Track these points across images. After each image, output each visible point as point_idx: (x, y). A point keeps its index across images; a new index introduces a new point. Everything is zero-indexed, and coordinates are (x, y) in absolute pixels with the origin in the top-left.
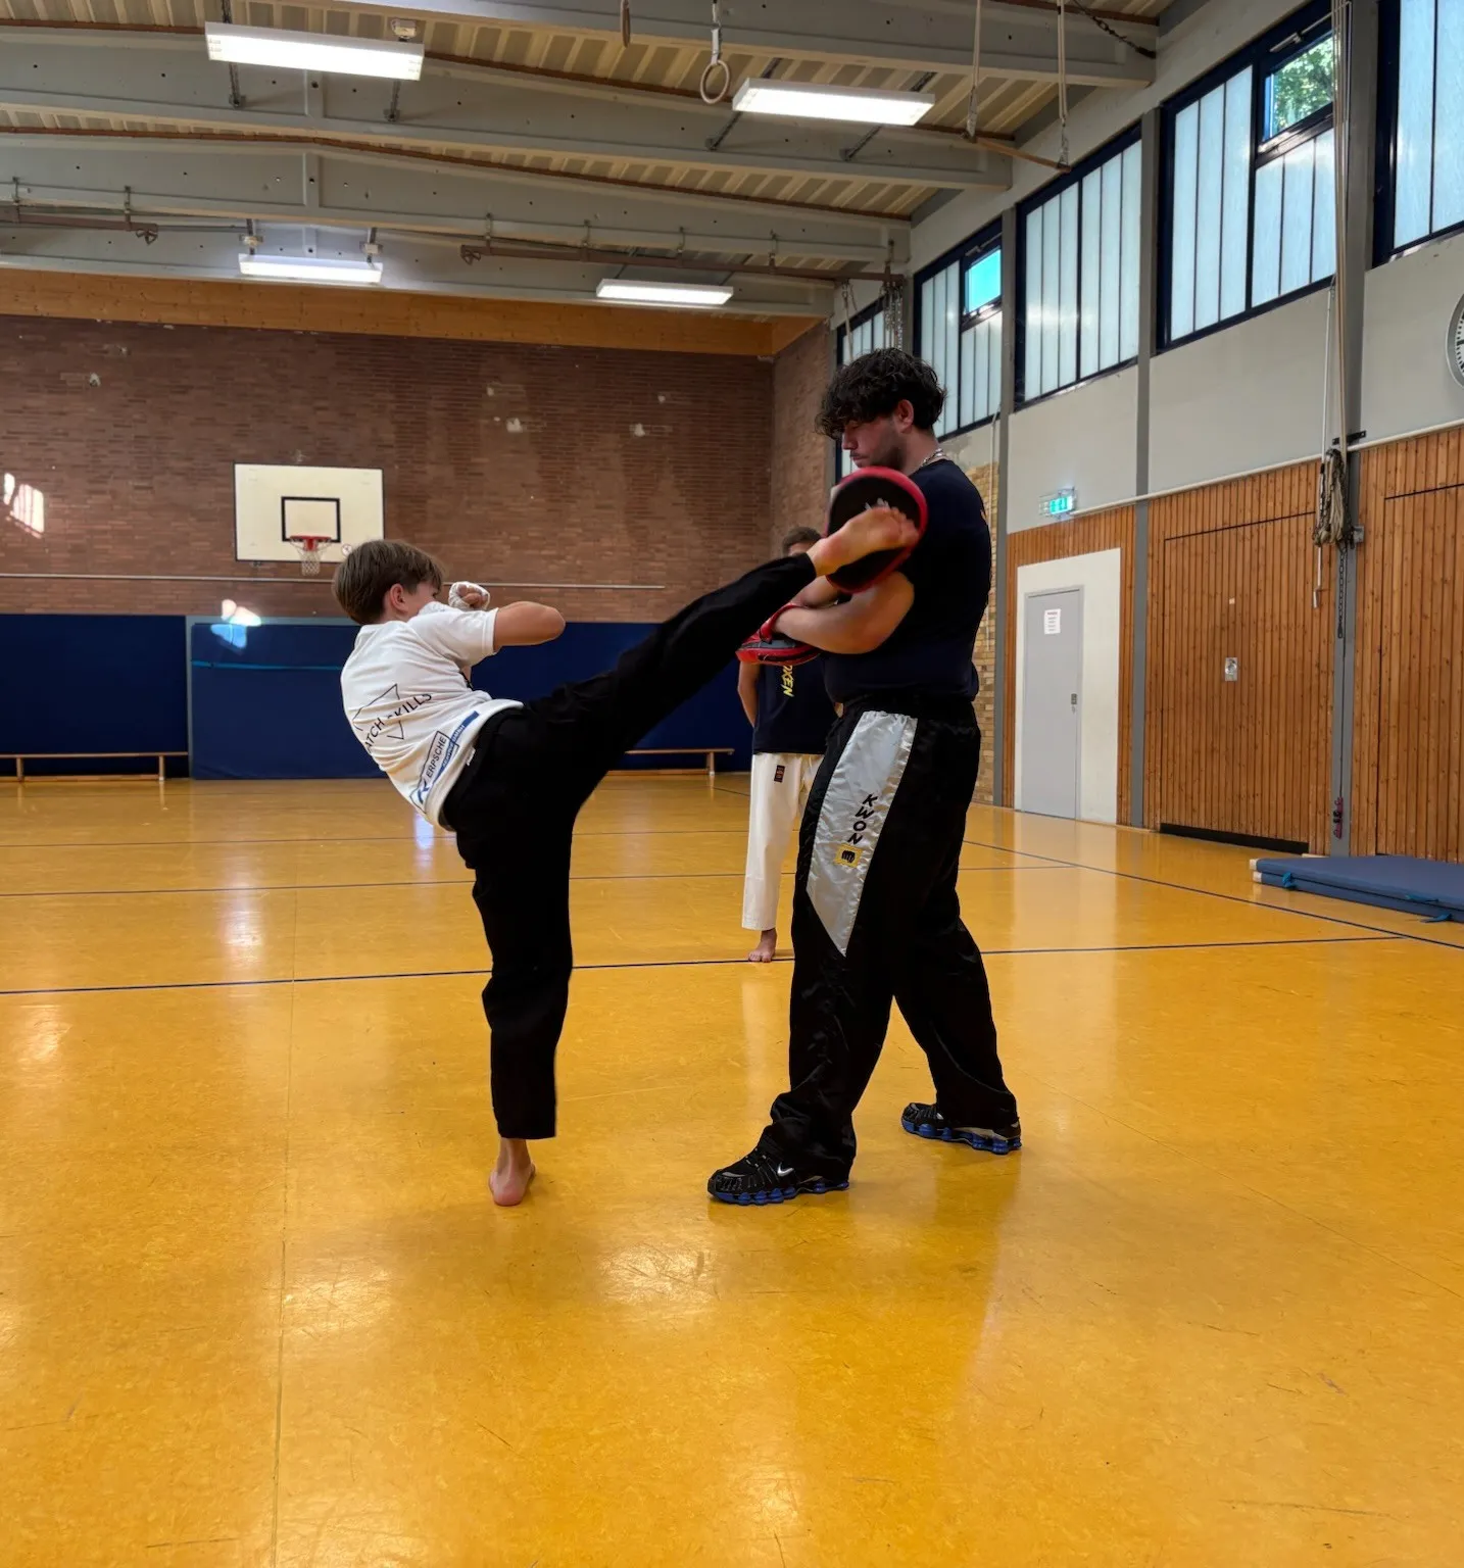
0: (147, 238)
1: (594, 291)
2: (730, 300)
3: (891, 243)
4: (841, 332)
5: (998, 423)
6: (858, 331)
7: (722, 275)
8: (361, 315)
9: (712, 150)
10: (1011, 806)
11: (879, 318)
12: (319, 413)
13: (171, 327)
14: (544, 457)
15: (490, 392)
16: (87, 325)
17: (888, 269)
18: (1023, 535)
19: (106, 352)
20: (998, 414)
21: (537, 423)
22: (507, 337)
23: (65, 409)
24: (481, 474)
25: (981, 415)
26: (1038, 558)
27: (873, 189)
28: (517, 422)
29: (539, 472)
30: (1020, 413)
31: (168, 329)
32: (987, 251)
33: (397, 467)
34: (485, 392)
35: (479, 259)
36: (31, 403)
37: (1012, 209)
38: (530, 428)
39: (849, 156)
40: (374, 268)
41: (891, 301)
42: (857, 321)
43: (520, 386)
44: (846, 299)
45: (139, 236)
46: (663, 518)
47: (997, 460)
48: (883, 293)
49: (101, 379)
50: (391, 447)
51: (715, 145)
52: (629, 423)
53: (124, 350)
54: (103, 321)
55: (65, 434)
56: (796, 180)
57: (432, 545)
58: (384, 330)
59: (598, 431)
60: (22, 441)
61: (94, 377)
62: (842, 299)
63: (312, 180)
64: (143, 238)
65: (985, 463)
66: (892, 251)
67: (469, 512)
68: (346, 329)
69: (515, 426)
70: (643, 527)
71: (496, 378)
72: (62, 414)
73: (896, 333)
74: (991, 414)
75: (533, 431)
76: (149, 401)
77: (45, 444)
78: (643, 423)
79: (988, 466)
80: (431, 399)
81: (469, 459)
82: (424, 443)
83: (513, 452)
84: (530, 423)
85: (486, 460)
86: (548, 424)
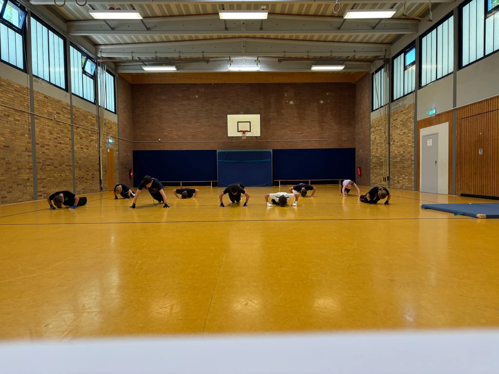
0: (207, 63)
1: (310, 69)
2: (344, 68)
3: (386, 50)
4: (373, 74)
5: (414, 93)
6: (377, 74)
7: (342, 62)
8: (256, 79)
9: (338, 30)
10: (419, 191)
11: (383, 70)
12: (246, 102)
13: (213, 84)
14: (298, 110)
15: (286, 95)
16: (196, 84)
17: (385, 57)
18: (421, 121)
19: (199, 91)
20: (414, 91)
21: (297, 102)
22: (290, 82)
23: (191, 104)
24: (283, 114)
25: (410, 91)
26: (426, 126)
27: (381, 36)
28: (292, 102)
29: (297, 113)
30: (420, 90)
31: (213, 85)
32: (411, 49)
33: (264, 114)
34: (285, 95)
35: (282, 62)
36: (184, 103)
37: (418, 37)
39: (374, 28)
40: (258, 67)
41: (386, 65)
42: (377, 71)
43: (293, 93)
44: (374, 65)
45: (205, 62)
46: (328, 123)
47: (414, 102)
48: (384, 63)
49: (198, 97)
50: (262, 109)
51: (339, 28)
52: (319, 100)
53: (203, 90)
54: (198, 84)
55: (191, 110)
56: (361, 36)
57: (272, 132)
58: (261, 82)
59: (311, 103)
60: (181, 111)
61: (197, 96)
62: (373, 65)
63: (244, 46)
64: (206, 63)
65: (411, 103)
66: (386, 52)
67: (280, 124)
68: (252, 82)
69: (291, 103)
70: (322, 125)
71: (287, 91)
72: (190, 105)
73: (387, 73)
74: (412, 91)
75: (296, 103)
76: (208, 101)
77: (186, 112)
78: (323, 100)
79: (412, 104)
80: (272, 97)
81: (280, 111)
82: (270, 108)
83: (291, 109)
84: (295, 102)
85: (284, 111)
86: (299, 102)
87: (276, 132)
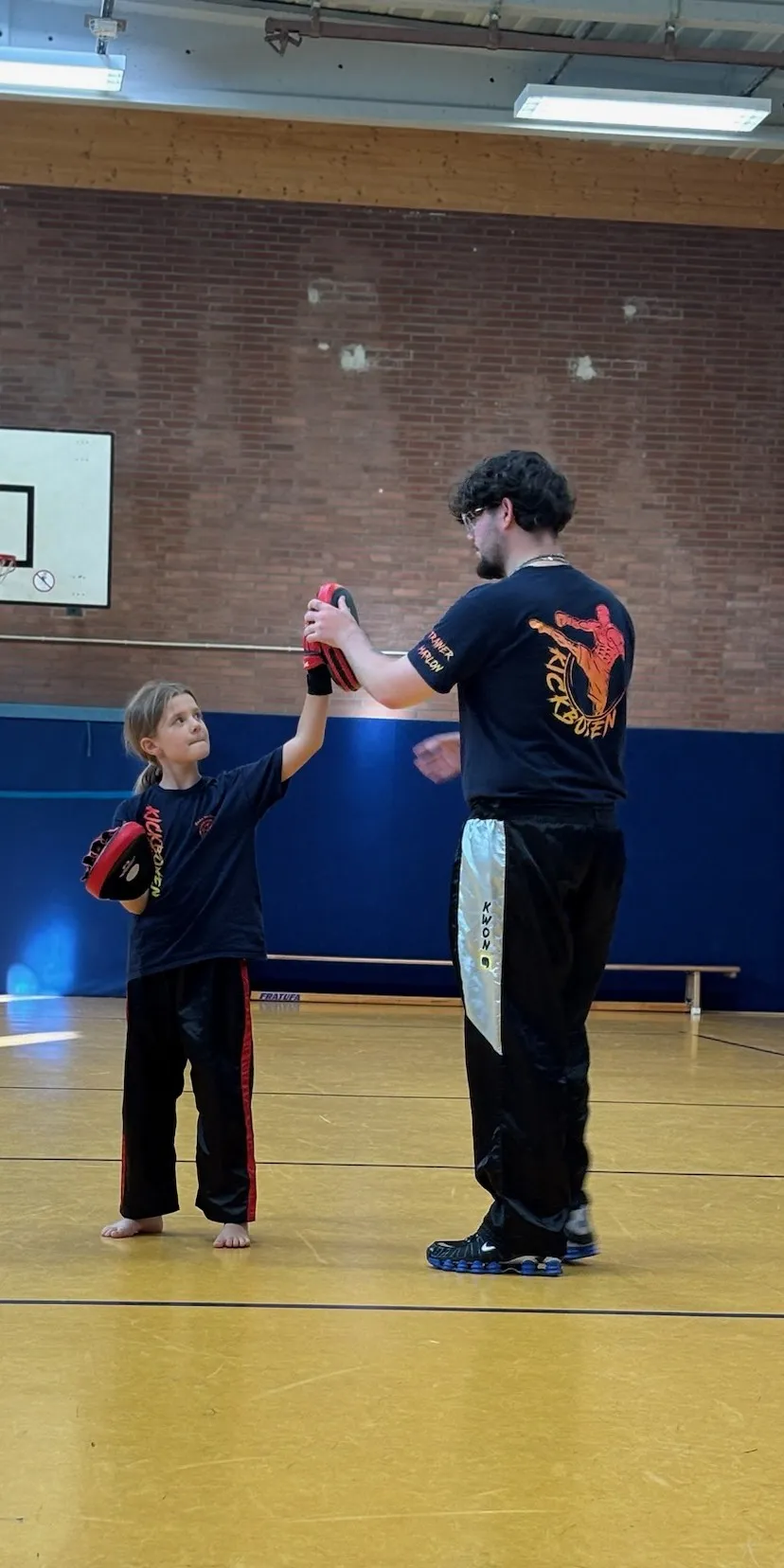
1: (508, 108)
2: (765, 123)
7: (749, 76)
8: (87, 154)
14: (405, 418)
15: (314, 296)
21: (396, 355)
22: (347, 197)
24: (290, 448)
28: (360, 352)
29: (396, 443)
33: (139, 432)
34: (305, 296)
35: (298, 44)
38: (381, 364)
40: (110, 65)
43: (368, 286)
46: (623, 532)
50: (131, 395)
52: (568, 355)
57: (196, 574)
58: (126, 182)
59: (507, 370)
67: (264, 516)
68: (60, 179)
69: (355, 359)
70: (583, 549)
71: (326, 271)
75: (389, 368)
78: (592, 356)
80: (205, 308)
81: (269, 420)
82: (189, 389)
83: (350, 407)
84: (383, 354)
85: (297, 422)
86: (415, 355)
87: (229, 576)
